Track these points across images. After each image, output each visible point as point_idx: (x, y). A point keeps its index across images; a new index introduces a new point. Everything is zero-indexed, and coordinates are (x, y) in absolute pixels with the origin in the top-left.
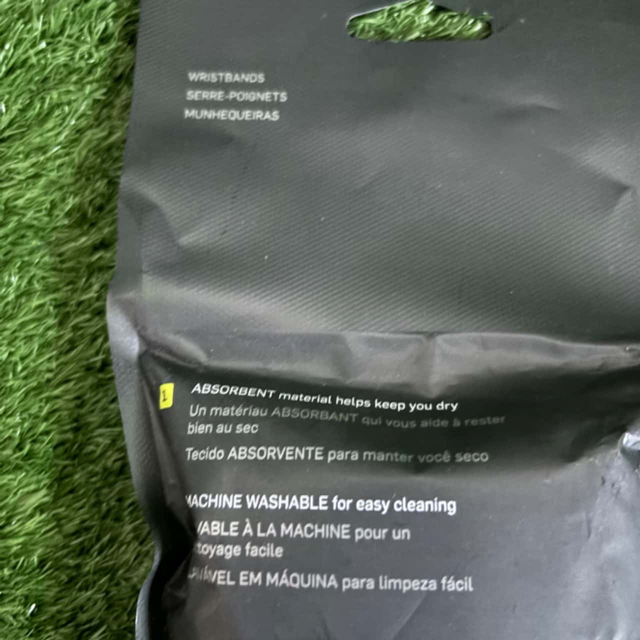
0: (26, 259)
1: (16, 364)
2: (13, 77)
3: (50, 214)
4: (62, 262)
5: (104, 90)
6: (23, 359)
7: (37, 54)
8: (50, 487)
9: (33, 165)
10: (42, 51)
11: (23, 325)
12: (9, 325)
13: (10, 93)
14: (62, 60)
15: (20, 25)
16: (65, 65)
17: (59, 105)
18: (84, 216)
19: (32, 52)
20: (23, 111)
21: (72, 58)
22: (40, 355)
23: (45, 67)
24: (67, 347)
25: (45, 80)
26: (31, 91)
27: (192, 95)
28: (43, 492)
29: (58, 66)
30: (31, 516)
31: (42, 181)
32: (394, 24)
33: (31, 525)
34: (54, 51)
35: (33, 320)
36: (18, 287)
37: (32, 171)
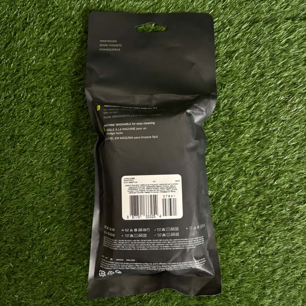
0: (64, 83)
1: (62, 107)
2: (59, 41)
3: (69, 72)
4: (72, 83)
5: (80, 44)
6: (64, 105)
7: (64, 36)
8: (71, 133)
9: (64, 62)
10: (65, 35)
11: (63, 98)
12: (60, 98)
13: (58, 45)
14: (70, 37)
15: (60, 29)
16: (71, 39)
17: (70, 48)
18: (77, 73)
19: (63, 35)
20: (62, 49)
21: (72, 37)
22: (68, 104)
23: (66, 39)
24: (74, 102)
25: (66, 42)
26: (63, 44)
27: (101, 45)
28: (70, 134)
29: (69, 39)
30: (67, 140)
31: (67, 65)
32: (146, 28)
33: (67, 142)
34: (68, 35)
35: (66, 97)
36: (62, 89)
37: (64, 63)
